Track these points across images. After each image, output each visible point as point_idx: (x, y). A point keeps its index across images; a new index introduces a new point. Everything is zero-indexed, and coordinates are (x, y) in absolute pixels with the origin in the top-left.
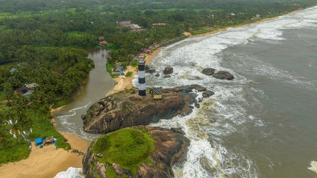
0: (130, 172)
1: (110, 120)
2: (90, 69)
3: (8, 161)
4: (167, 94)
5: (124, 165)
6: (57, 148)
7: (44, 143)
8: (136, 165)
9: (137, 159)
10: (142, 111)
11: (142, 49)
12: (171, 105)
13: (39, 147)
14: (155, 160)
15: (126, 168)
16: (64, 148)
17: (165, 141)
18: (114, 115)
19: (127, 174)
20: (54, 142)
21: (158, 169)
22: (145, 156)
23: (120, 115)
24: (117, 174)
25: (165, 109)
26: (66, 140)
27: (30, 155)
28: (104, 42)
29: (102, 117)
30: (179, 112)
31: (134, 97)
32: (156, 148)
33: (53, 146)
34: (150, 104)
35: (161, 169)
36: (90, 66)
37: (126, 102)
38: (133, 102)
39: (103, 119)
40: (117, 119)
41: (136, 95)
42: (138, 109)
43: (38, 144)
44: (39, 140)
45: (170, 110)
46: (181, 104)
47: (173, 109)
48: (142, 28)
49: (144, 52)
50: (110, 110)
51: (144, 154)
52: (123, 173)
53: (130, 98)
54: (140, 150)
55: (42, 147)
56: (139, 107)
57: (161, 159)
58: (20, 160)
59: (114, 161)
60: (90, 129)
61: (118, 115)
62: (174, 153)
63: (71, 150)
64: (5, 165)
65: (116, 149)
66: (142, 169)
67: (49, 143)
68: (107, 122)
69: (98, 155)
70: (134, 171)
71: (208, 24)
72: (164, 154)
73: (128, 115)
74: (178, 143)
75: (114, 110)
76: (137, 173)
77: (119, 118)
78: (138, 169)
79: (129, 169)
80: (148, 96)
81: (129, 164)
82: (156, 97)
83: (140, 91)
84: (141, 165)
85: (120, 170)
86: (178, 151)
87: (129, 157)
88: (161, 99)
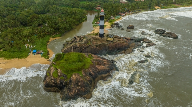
0: (66, 76)
1: (76, 48)
2: (83, 21)
3: (17, 57)
4: (118, 39)
5: (64, 71)
6: (42, 57)
7: (37, 53)
8: (71, 73)
9: (73, 70)
10: (97, 47)
11: (120, 13)
12: (118, 46)
13: (33, 54)
14: (86, 73)
15: (65, 73)
16: (45, 58)
17: (99, 65)
18: (78, 46)
19: (64, 77)
20: (42, 53)
21: (84, 79)
22: (79, 70)
23: (82, 46)
24: (58, 75)
25: (113, 48)
26: (49, 54)
27: (27, 57)
28: (99, 8)
29: (72, 45)
30: (123, 52)
31: (95, 38)
32: (90, 67)
33: (40, 55)
34: (103, 43)
35: (87, 80)
36: (84, 19)
37: (89, 40)
38: (94, 40)
39: (72, 46)
40: (80, 48)
41: (98, 37)
42: (95, 45)
43: (34, 53)
44: (35, 51)
45: (117, 49)
46: (125, 47)
47: (119, 49)
48: (127, 2)
49: (121, 15)
50: (77, 42)
51: (79, 68)
52: (62, 75)
53: (93, 38)
54: (77, 65)
55: (35, 55)
56: (96, 44)
57: (90, 74)
58: (22, 58)
59: (60, 67)
60: (64, 51)
61: (81, 46)
62: (102, 73)
63: (48, 60)
64: (15, 59)
65: (65, 62)
66: (74, 76)
67: (39, 53)
68: (74, 48)
69: (54, 63)
70: (69, 76)
71: (177, 3)
72: (93, 72)
73: (88, 47)
74: (108, 68)
75: (80, 43)
76: (70, 78)
77: (81, 47)
78: (72, 75)
79: (66, 74)
80: (105, 38)
81: (67, 71)
82: (109, 39)
83: (100, 34)
84: (75, 74)
85: (60, 74)
86: (106, 73)
87: (68, 67)
88: (112, 41)
